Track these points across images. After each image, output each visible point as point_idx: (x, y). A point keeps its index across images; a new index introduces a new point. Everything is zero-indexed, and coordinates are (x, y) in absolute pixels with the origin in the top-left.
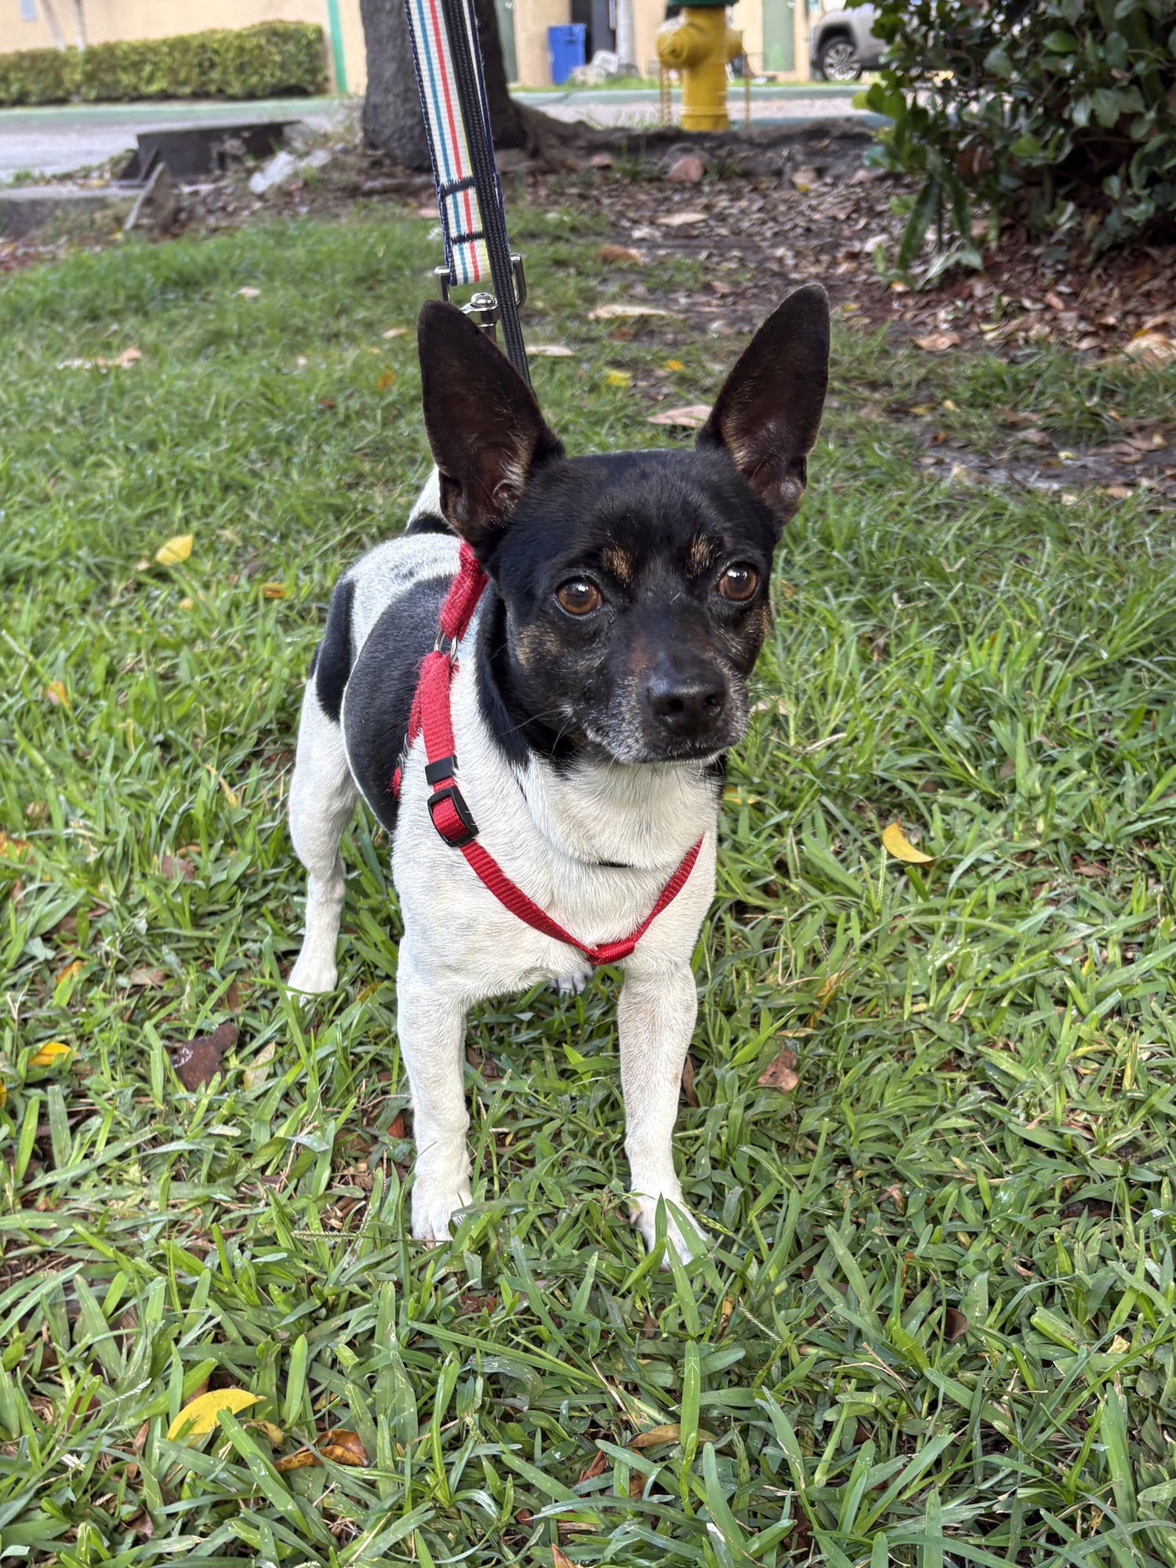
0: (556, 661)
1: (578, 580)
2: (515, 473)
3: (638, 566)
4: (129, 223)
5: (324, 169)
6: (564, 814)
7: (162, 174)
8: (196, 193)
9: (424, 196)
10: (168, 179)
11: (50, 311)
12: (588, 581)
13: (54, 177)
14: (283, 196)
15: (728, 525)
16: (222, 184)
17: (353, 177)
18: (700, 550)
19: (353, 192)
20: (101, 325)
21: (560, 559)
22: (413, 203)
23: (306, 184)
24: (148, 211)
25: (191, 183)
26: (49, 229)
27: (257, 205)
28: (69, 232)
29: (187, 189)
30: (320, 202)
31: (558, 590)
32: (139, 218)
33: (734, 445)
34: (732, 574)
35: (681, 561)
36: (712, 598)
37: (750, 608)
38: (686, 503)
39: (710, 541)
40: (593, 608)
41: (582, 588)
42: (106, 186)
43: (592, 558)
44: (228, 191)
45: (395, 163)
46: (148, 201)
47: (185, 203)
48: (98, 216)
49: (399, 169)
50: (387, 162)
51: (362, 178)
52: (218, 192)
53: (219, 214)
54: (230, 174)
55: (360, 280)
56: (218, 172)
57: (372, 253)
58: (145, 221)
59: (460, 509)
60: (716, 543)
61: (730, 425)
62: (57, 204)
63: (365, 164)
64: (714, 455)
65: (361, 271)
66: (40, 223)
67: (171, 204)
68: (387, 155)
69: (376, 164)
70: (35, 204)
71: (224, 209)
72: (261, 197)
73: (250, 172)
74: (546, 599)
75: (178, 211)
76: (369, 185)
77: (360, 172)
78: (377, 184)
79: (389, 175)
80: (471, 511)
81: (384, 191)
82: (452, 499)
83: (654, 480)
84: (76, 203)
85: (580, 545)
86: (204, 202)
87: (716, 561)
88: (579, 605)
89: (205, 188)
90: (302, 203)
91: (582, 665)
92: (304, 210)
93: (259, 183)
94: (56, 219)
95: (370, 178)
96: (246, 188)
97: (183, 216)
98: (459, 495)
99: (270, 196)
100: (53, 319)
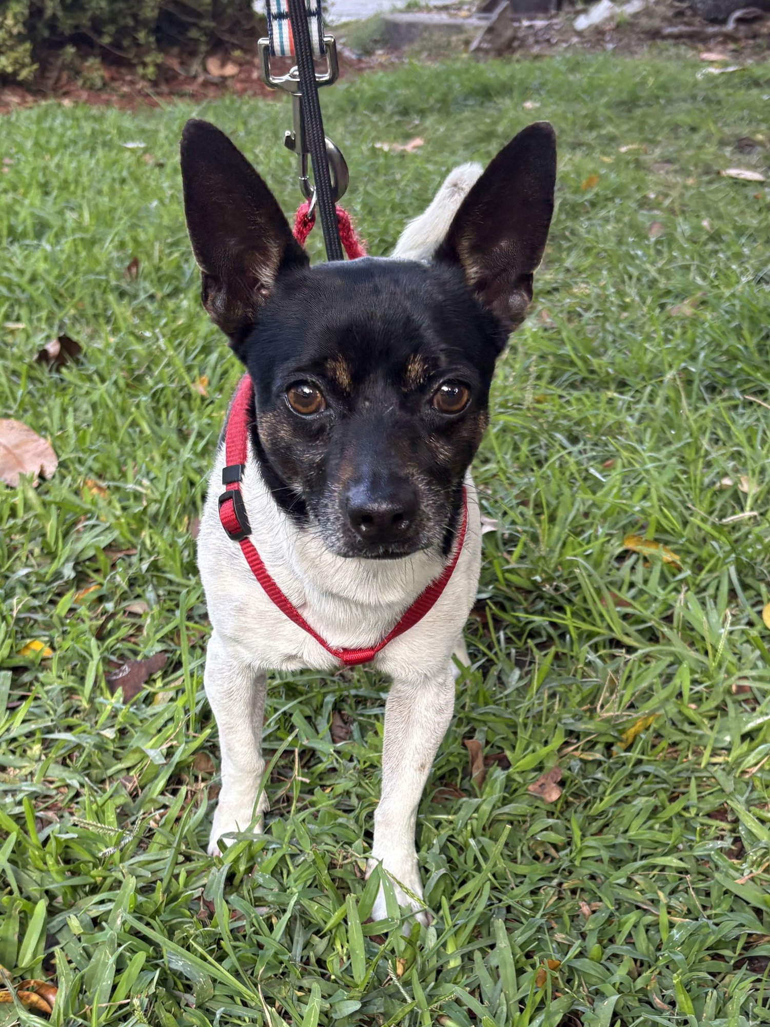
0: (288, 448)
1: (305, 383)
2: (267, 275)
3: (358, 378)
4: (474, 45)
5: (636, 15)
6: (303, 555)
7: (505, 9)
8: (531, 27)
9: (712, 43)
10: (509, 14)
11: (376, 106)
12: (314, 386)
13: (436, 7)
14: (598, 33)
15: (443, 346)
16: (555, 21)
17: (656, 23)
18: (415, 368)
19: (655, 35)
20: (407, 119)
21: (292, 364)
22: (700, 46)
23: (618, 26)
24: (489, 37)
25: (531, 19)
26: (416, 46)
27: (575, 40)
28: (430, 50)
29: (526, 23)
30: (626, 40)
31: (288, 390)
32: (480, 43)
33: (469, 262)
34: (445, 388)
35: (398, 375)
36: (426, 411)
37: (462, 419)
38: (409, 320)
39: (425, 360)
40: (316, 411)
41: (307, 390)
42: (469, 17)
43: (318, 366)
44: (556, 27)
45: (695, 14)
46: (490, 30)
47: (520, 34)
48: (454, 39)
49: (697, 20)
50: (689, 13)
51: (664, 24)
52: (548, 28)
53: (545, 45)
54: (562, 14)
55: (622, 103)
56: (553, 12)
57: (643, 83)
58: (485, 45)
59: (218, 303)
60: (431, 361)
61: (465, 244)
62: (427, 27)
63: (670, 13)
64: (447, 273)
65: (624, 96)
66: (411, 41)
67: (509, 33)
68: (690, 7)
69: (680, 14)
70: (411, 25)
71: (548, 41)
72: (580, 34)
73: (578, 13)
74: (278, 396)
75: (514, 38)
76: (669, 30)
77: (665, 19)
78: (675, 30)
79: (687, 24)
80: (229, 306)
81: (677, 37)
82: (212, 293)
83: (384, 296)
84: (439, 27)
85: (308, 353)
86: (535, 34)
87: (431, 379)
88: (306, 405)
89: (540, 23)
90: (611, 41)
91: (307, 457)
92: (610, 46)
93: (582, 23)
94: (423, 39)
95: (671, 24)
96: (572, 26)
97: (516, 44)
98: (219, 290)
99: (586, 34)
100: (374, 111)
